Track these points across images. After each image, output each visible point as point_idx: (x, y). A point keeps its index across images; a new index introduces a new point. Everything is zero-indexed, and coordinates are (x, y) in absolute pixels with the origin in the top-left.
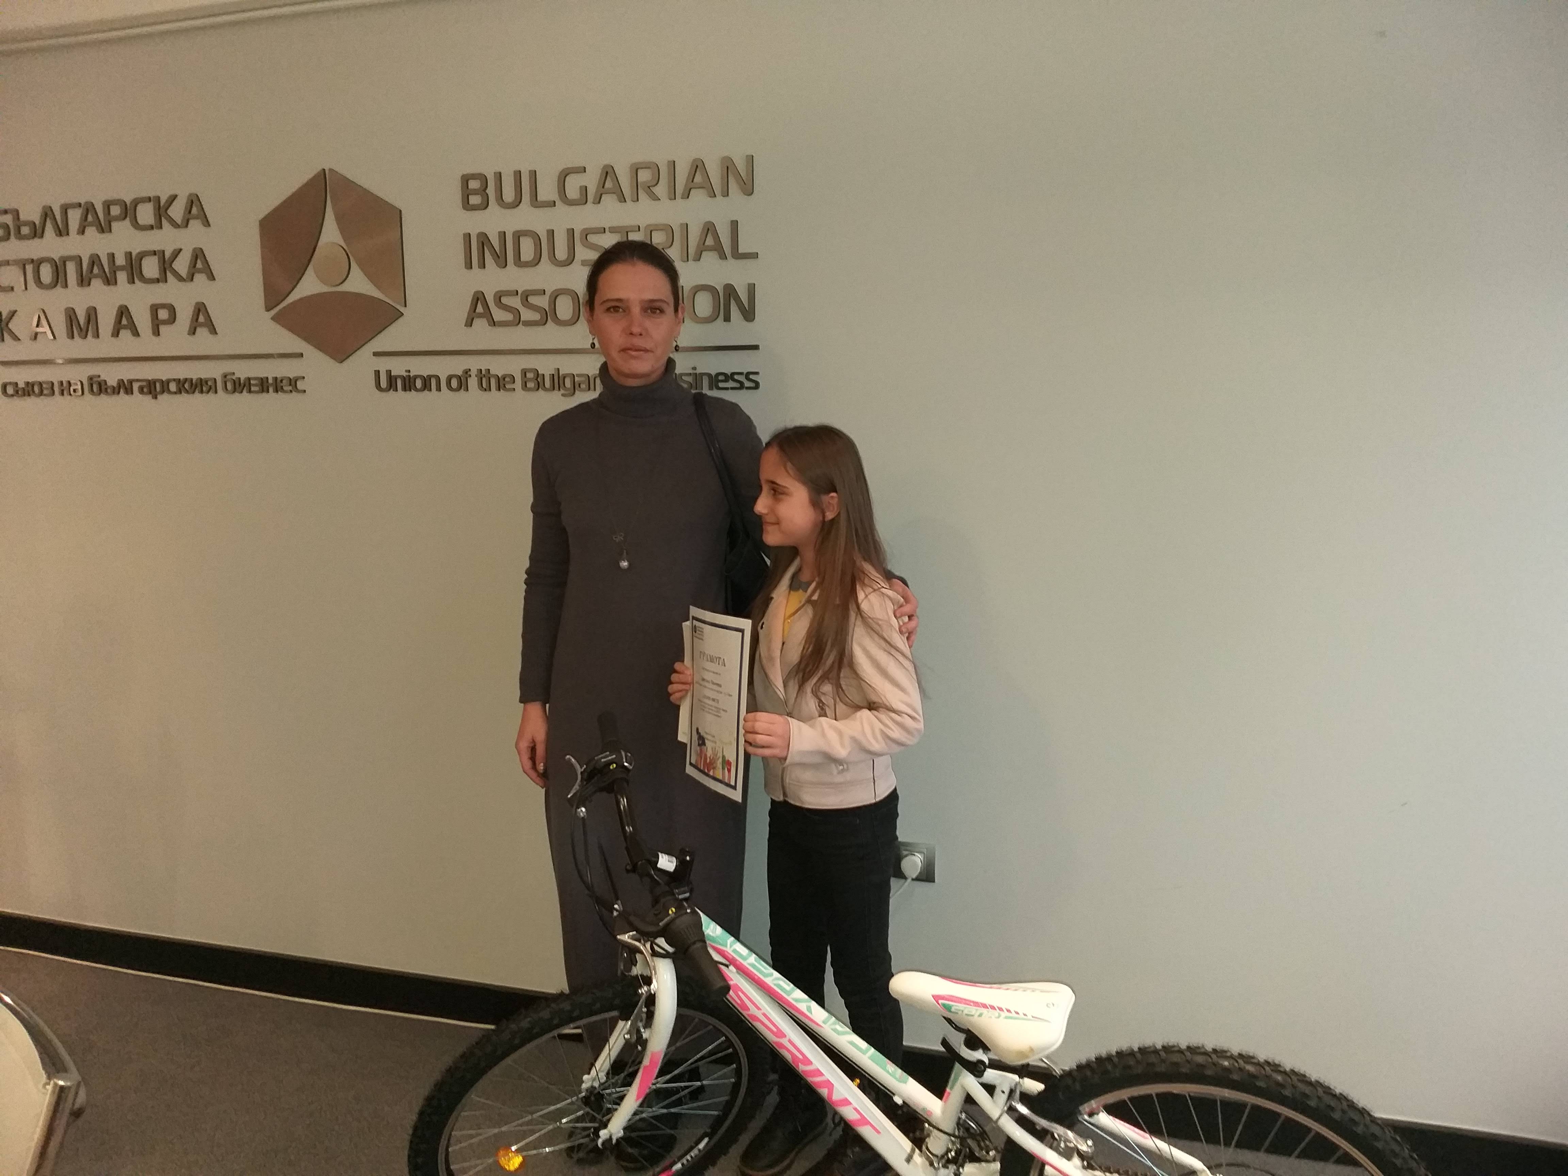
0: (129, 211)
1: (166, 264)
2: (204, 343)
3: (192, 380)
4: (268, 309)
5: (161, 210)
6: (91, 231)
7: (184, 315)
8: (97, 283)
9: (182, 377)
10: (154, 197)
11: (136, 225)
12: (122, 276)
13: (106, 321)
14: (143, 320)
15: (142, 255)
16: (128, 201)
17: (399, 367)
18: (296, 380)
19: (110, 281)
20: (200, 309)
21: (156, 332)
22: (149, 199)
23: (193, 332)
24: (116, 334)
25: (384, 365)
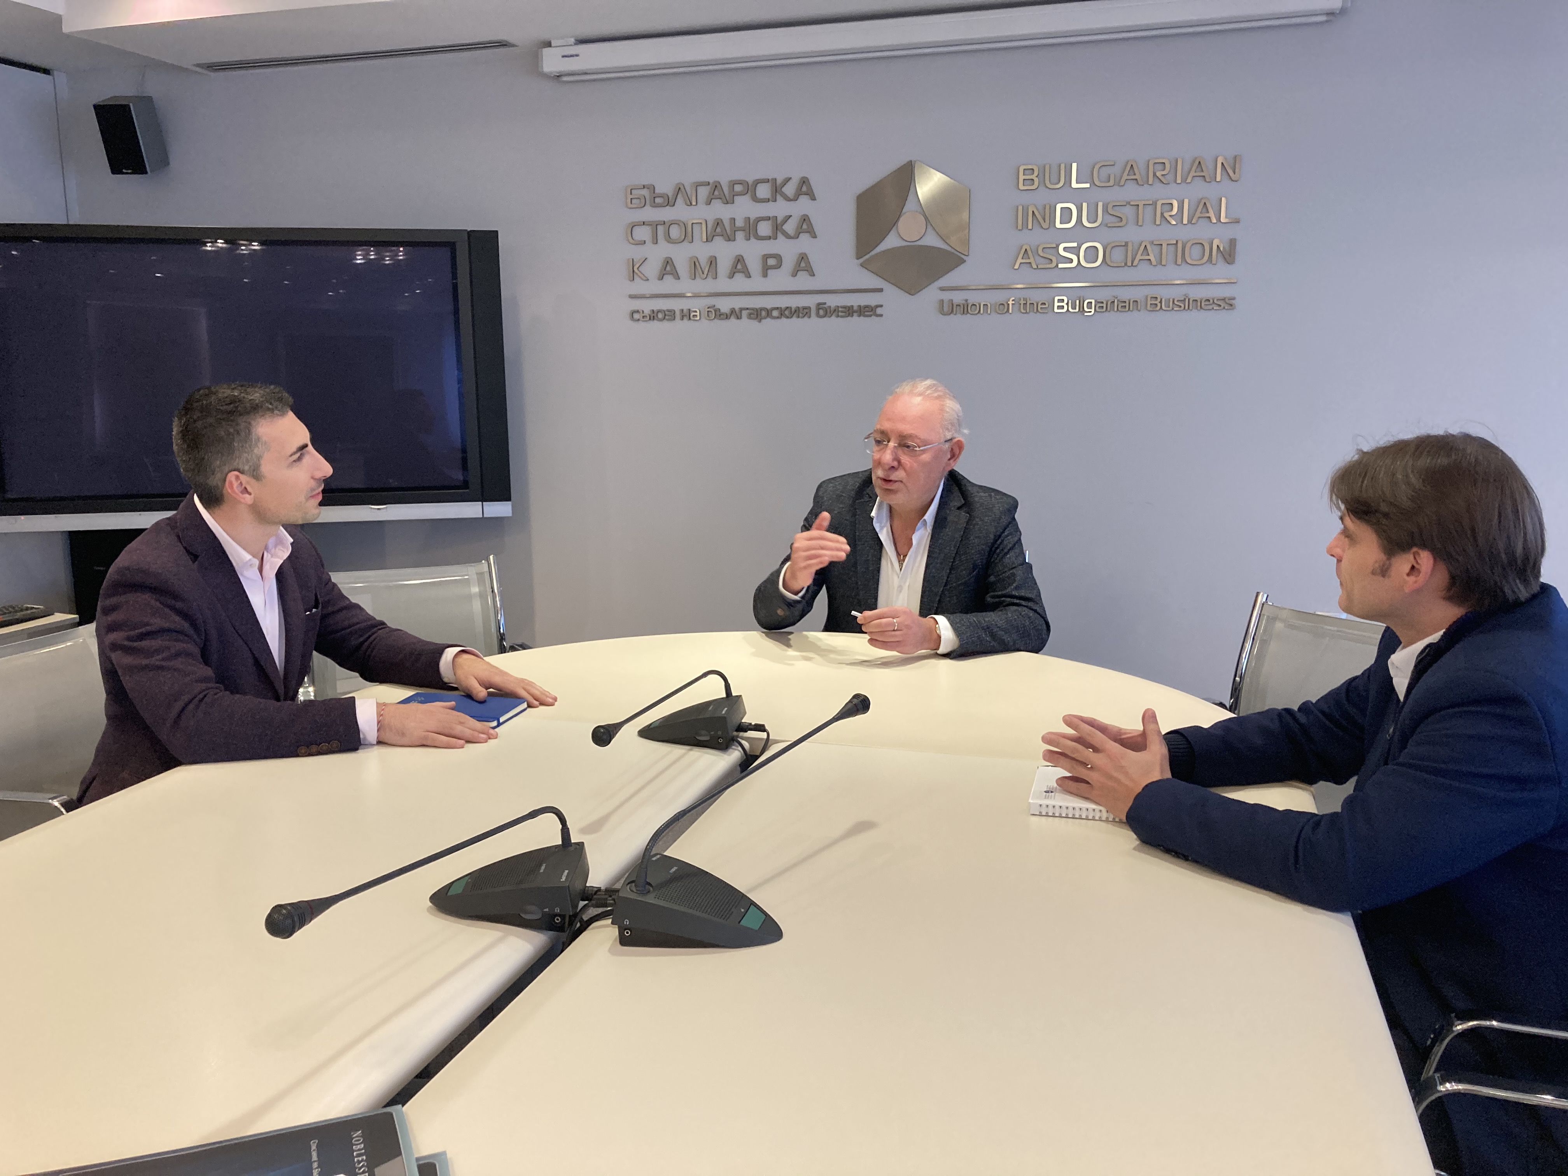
0: (750, 189)
1: (778, 227)
2: (803, 281)
3: (791, 307)
4: (858, 259)
5: (777, 189)
6: (717, 204)
7: (789, 262)
8: (719, 241)
9: (783, 306)
10: (772, 179)
11: (755, 199)
12: (740, 235)
13: (724, 266)
14: (755, 265)
15: (759, 220)
16: (750, 183)
17: (958, 297)
18: (877, 306)
19: (730, 238)
20: (803, 257)
21: (765, 275)
22: (768, 181)
23: (794, 275)
24: (731, 276)
25: (947, 296)
